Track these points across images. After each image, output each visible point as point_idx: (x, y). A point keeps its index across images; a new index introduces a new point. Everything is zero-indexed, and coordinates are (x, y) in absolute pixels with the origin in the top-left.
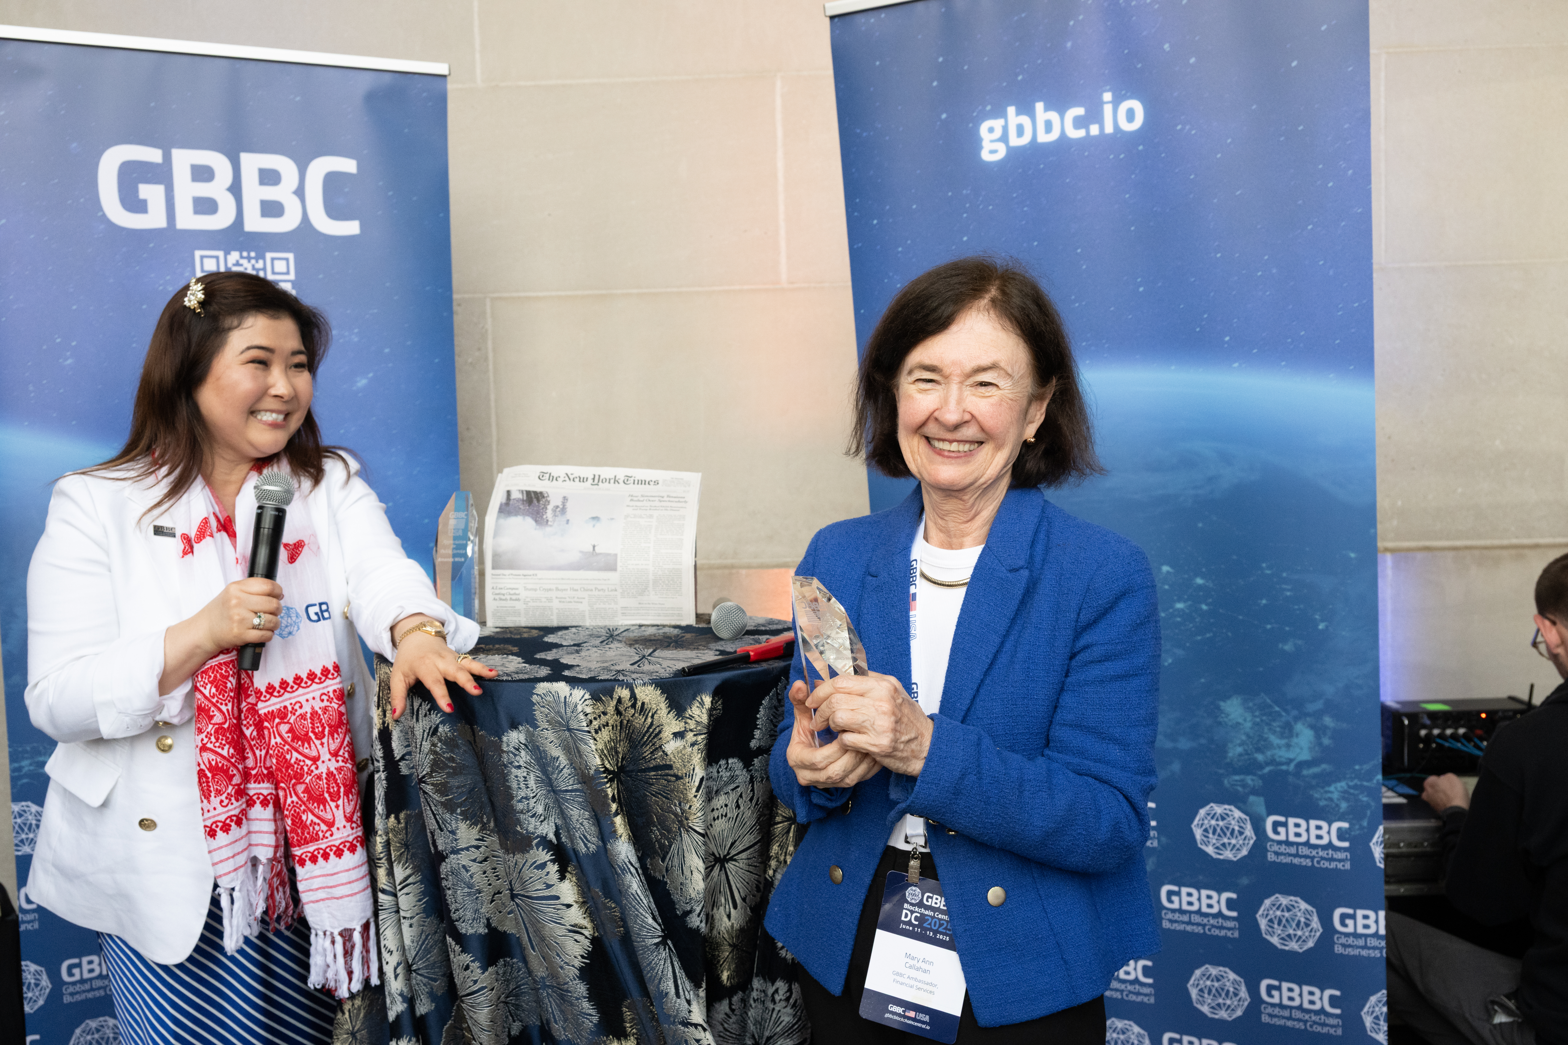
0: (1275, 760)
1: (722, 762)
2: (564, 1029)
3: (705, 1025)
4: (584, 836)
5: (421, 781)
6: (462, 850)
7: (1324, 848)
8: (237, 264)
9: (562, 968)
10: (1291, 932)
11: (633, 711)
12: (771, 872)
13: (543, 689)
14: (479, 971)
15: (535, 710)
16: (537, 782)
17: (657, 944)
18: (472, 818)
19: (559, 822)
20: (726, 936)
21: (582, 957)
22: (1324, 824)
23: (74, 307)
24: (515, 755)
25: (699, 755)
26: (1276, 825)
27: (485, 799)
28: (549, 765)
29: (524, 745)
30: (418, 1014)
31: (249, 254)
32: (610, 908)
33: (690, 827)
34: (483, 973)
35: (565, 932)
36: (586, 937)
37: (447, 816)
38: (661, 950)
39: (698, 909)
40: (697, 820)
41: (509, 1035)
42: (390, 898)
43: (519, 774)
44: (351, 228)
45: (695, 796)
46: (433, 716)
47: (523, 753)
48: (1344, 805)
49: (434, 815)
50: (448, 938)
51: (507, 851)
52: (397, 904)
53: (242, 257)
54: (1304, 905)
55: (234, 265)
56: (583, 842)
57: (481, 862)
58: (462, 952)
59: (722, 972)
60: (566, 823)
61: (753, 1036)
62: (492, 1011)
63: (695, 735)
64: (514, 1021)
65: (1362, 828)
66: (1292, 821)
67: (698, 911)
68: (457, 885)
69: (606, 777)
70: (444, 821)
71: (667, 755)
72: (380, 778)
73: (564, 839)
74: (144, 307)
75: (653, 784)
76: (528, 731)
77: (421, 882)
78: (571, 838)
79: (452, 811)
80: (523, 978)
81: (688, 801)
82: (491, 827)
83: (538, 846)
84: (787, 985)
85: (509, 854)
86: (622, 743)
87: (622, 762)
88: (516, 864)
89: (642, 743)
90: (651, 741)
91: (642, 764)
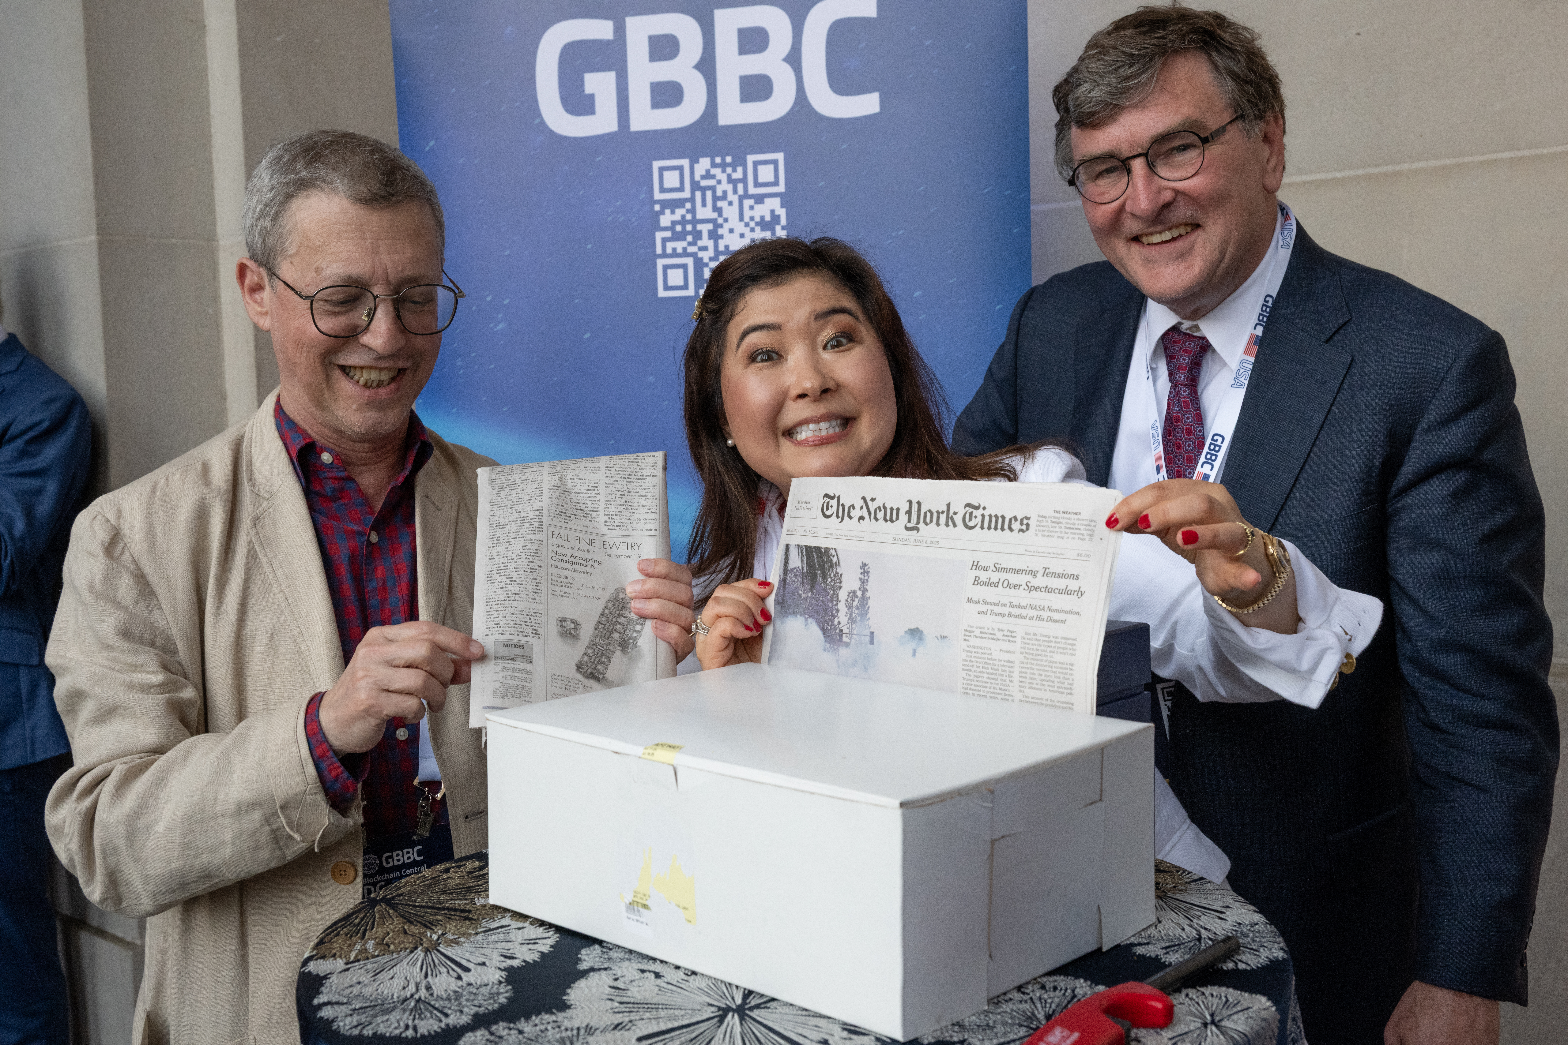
8: (708, 176)
31: (723, 160)
44: (868, 104)
53: (714, 165)
55: (703, 177)
74: (589, 246)
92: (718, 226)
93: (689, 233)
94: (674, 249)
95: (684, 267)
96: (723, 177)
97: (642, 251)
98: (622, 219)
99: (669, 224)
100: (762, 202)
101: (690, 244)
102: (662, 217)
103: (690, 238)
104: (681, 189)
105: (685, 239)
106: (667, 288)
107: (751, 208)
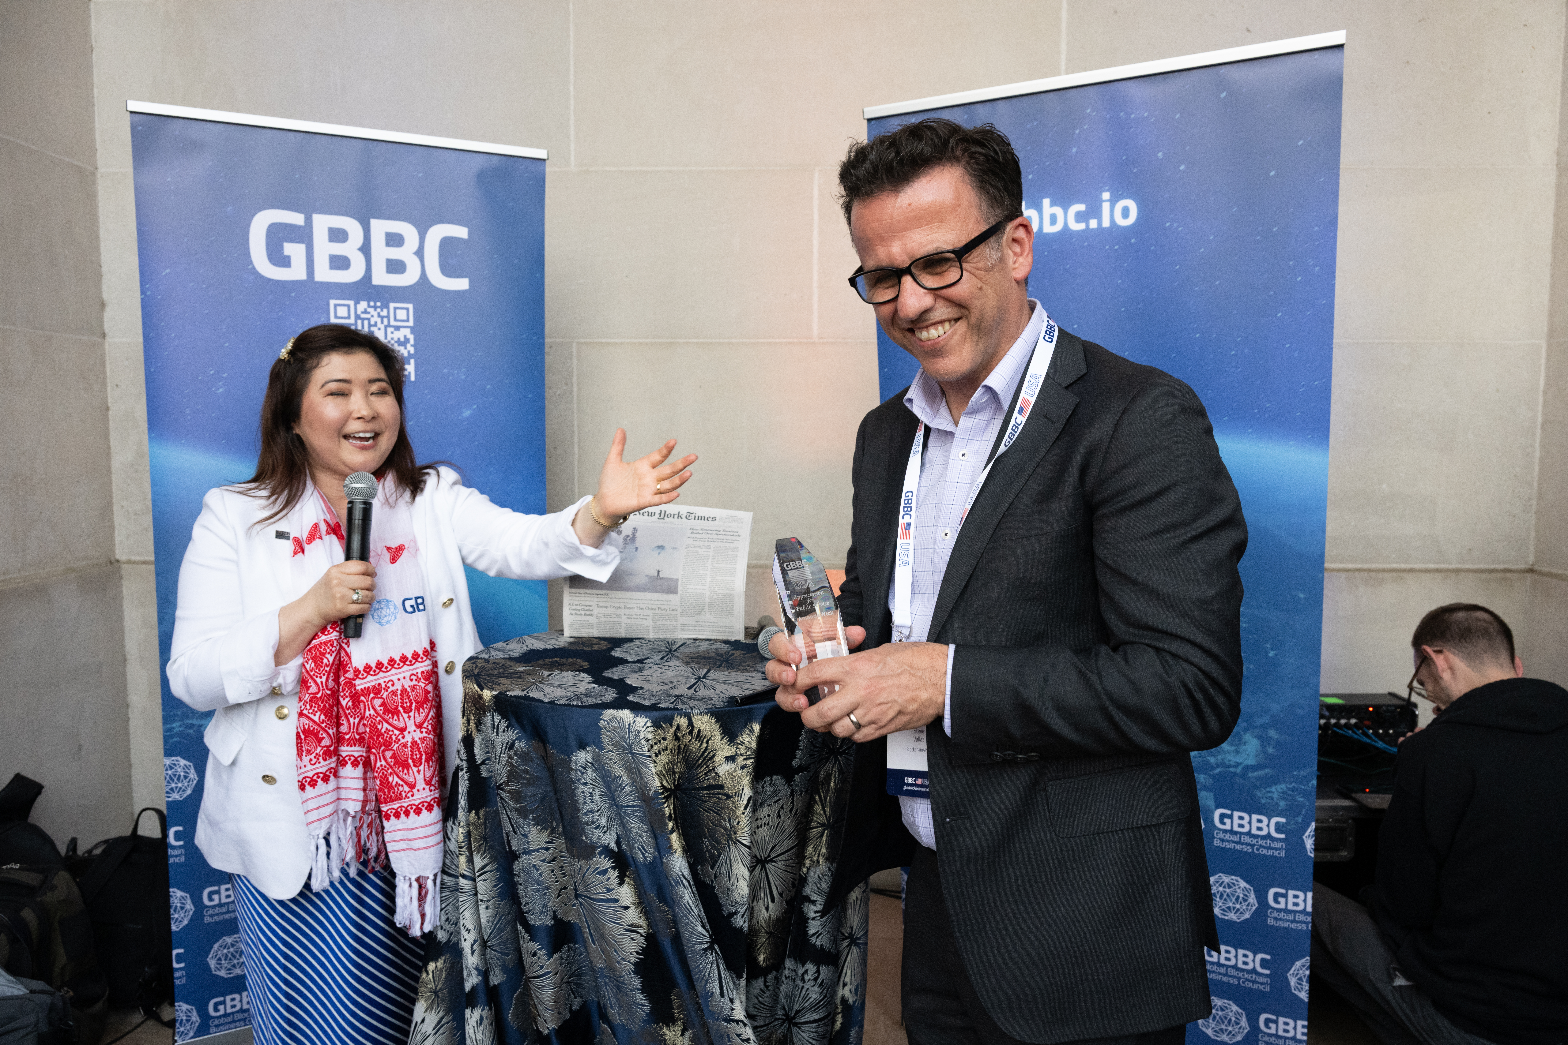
0: (1225, 763)
1: (767, 779)
2: (619, 1014)
3: (745, 1021)
4: (642, 846)
6: (533, 851)
7: (1264, 838)
8: (365, 312)
9: (619, 963)
10: (1231, 905)
11: (690, 737)
12: (805, 870)
13: (610, 715)
14: (545, 958)
15: (601, 734)
16: (601, 796)
17: (705, 950)
18: (542, 823)
19: (620, 832)
20: (764, 925)
21: (638, 953)
22: (1264, 819)
23: (226, 345)
24: (583, 773)
25: (748, 778)
26: (1222, 817)
27: (555, 806)
28: (612, 783)
29: (591, 763)
30: (492, 984)
31: (375, 304)
32: (664, 912)
33: (738, 841)
34: (549, 960)
35: (621, 931)
36: (642, 935)
37: (521, 821)
38: (709, 954)
39: (742, 911)
40: (744, 835)
41: (571, 1010)
42: (469, 882)
43: (585, 790)
44: (462, 284)
45: (743, 813)
46: (510, 733)
47: (590, 771)
48: (1282, 804)
49: (509, 819)
50: (518, 925)
51: (573, 856)
52: (476, 888)
53: (369, 306)
54: (1243, 884)
56: (641, 852)
57: (549, 862)
58: (530, 940)
59: (759, 955)
60: (626, 834)
61: (784, 1008)
62: (556, 991)
63: (744, 759)
64: (575, 998)
65: (1297, 823)
66: (1236, 814)
67: (742, 913)
68: (528, 881)
70: (518, 825)
71: (719, 776)
72: (463, 776)
73: (624, 847)
75: (705, 801)
76: (594, 752)
77: (497, 870)
78: (631, 848)
79: (525, 817)
80: (585, 961)
81: (737, 817)
82: (560, 832)
83: (600, 854)
84: (815, 967)
85: (574, 859)
86: (679, 765)
87: (678, 781)
88: (580, 869)
89: (697, 765)
90: (705, 764)
91: (697, 783)
96: (375, 314)
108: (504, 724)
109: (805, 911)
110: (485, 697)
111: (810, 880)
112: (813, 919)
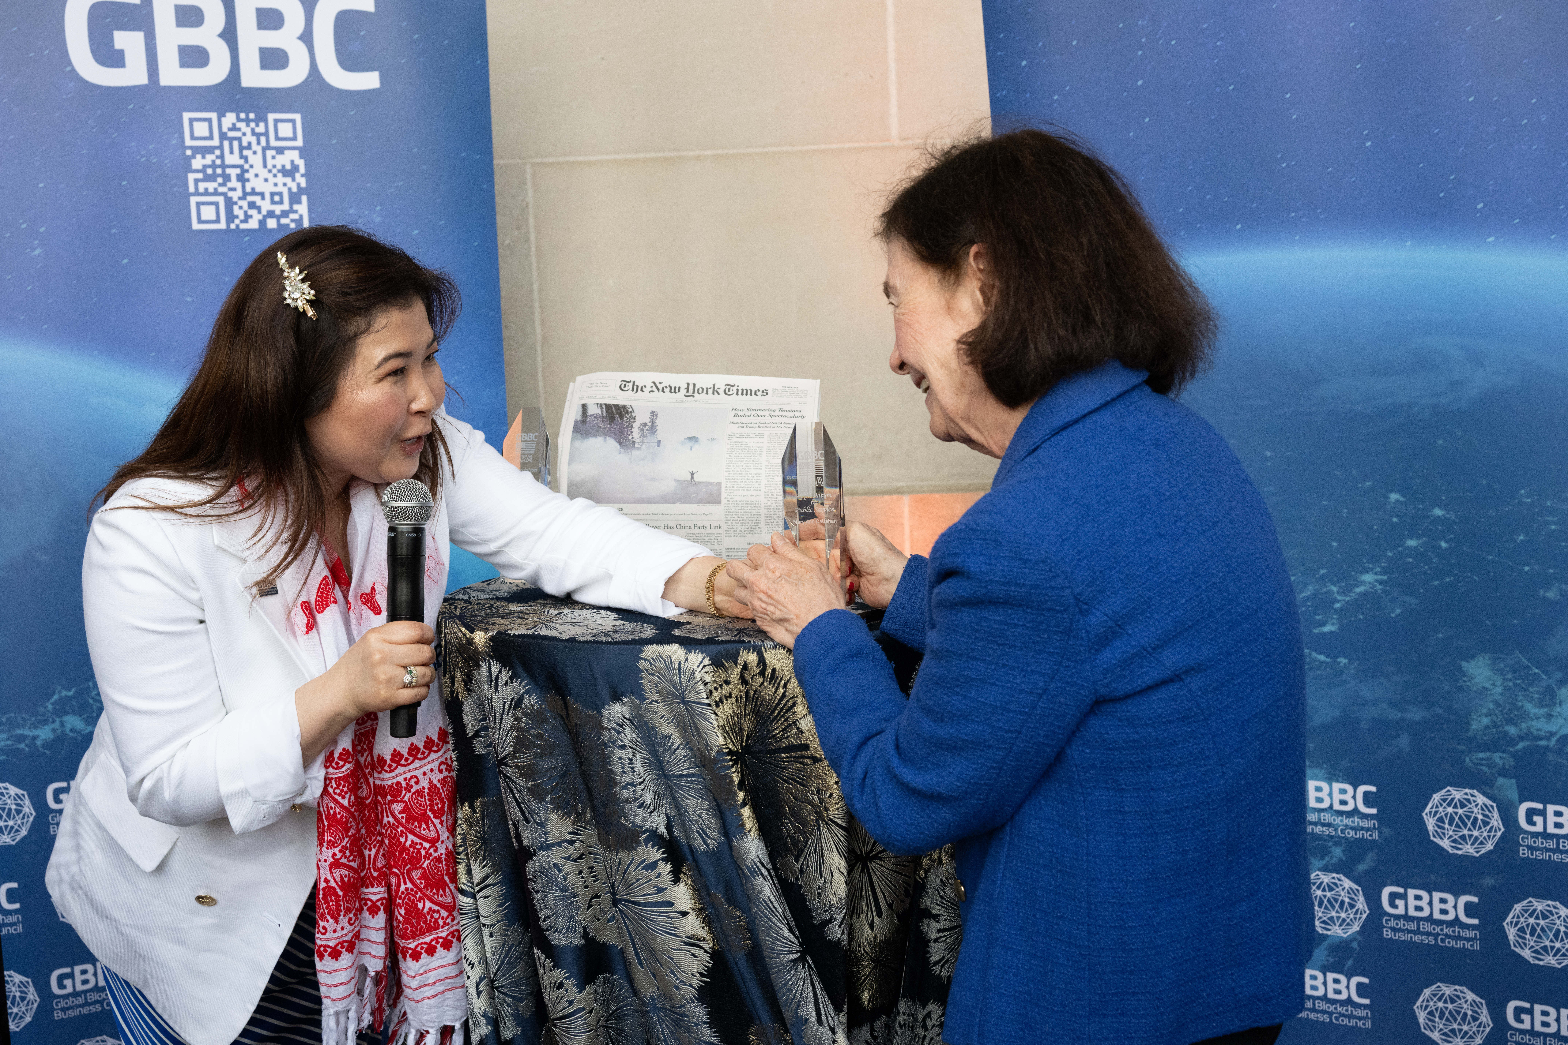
0: (1531, 734)
4: (703, 830)
5: (501, 762)
6: (553, 845)
8: (234, 128)
9: (677, 987)
10: (1548, 943)
11: (761, 679)
12: (922, 873)
13: (653, 652)
14: (575, 990)
15: (642, 679)
16: (644, 764)
17: (794, 961)
18: (564, 807)
19: (671, 813)
20: (868, 949)
21: (701, 974)
23: (41, 185)
24: (619, 733)
26: (1530, 813)
27: (579, 784)
28: (659, 745)
29: (629, 720)
30: (503, 1037)
31: (247, 116)
32: (735, 917)
33: (831, 820)
34: (580, 992)
35: (679, 945)
36: (706, 951)
37: (535, 805)
38: (800, 968)
39: (839, 918)
40: (837, 811)
43: (623, 756)
44: (370, 80)
46: (515, 686)
47: (628, 730)
49: (519, 804)
50: (535, 950)
51: (609, 848)
52: (477, 907)
53: (239, 120)
54: (1563, 911)
55: (230, 129)
56: (702, 837)
57: (575, 861)
58: (554, 967)
59: (862, 992)
60: (680, 814)
62: (591, 1038)
66: (1550, 808)
67: (839, 920)
68: (547, 888)
69: (731, 760)
70: (531, 811)
71: (802, 732)
73: (677, 834)
74: (124, 183)
75: (785, 768)
76: (633, 703)
77: (501, 884)
78: (687, 832)
79: (541, 799)
80: (626, 998)
81: (828, 788)
82: (587, 819)
83: (646, 842)
84: (941, 1009)
85: (610, 851)
86: (747, 719)
87: (747, 741)
88: (620, 863)
89: (772, 717)
90: (783, 716)
91: (772, 743)
92: (244, 171)
93: (219, 176)
94: (206, 189)
95: (216, 204)
96: (248, 131)
97: (175, 189)
98: (155, 161)
99: (200, 167)
100: (282, 153)
101: (220, 185)
102: (193, 161)
103: (220, 180)
104: (211, 138)
105: (215, 181)
106: (200, 221)
107: (273, 157)
108: (506, 674)
109: (925, 931)
110: (477, 640)
111: (930, 887)
112: (936, 941)
